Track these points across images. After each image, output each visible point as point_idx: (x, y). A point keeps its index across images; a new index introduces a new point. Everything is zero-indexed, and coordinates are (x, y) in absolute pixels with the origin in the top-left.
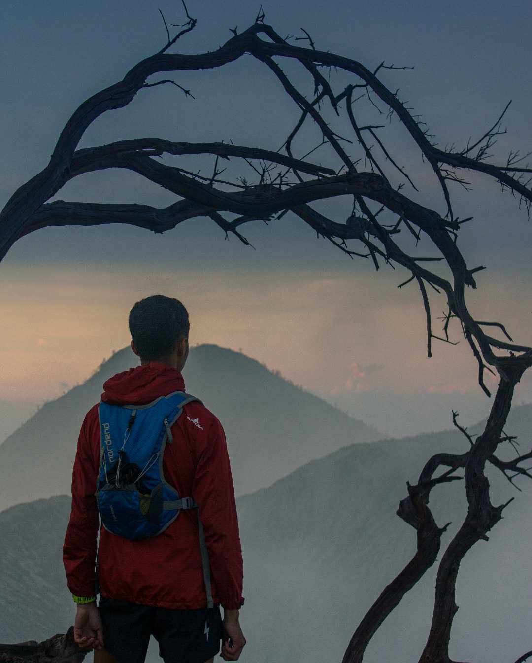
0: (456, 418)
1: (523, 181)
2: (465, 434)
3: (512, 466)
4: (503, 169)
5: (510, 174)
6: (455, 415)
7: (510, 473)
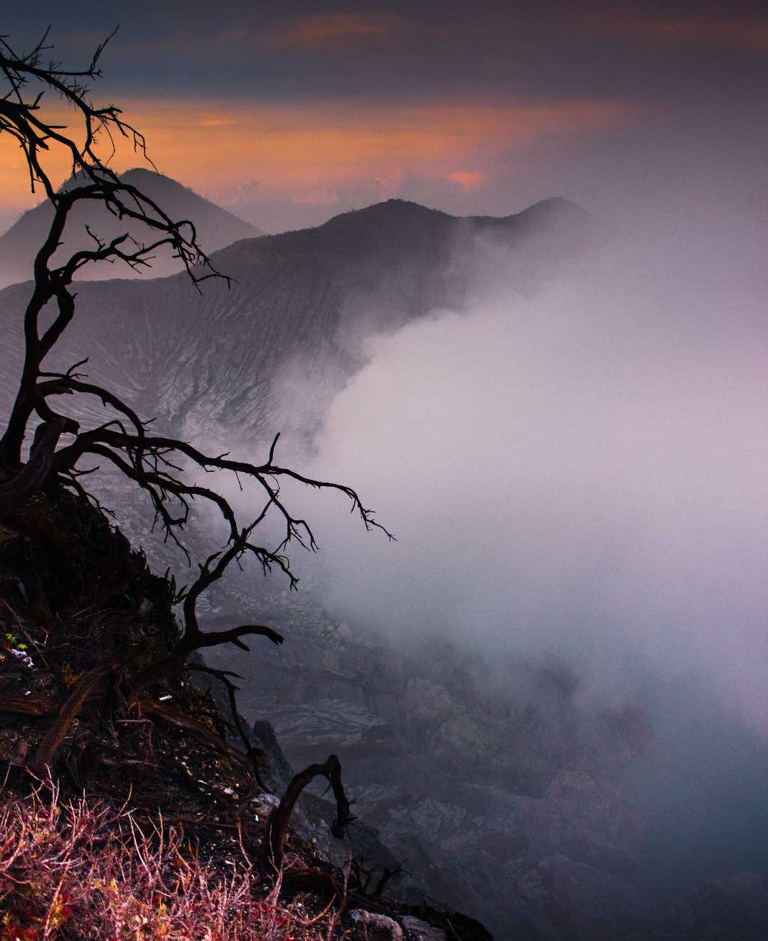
0: (89, 229)
1: (61, 80)
2: (96, 239)
3: (133, 258)
4: (48, 72)
5: (53, 76)
6: (87, 228)
7: (132, 262)
